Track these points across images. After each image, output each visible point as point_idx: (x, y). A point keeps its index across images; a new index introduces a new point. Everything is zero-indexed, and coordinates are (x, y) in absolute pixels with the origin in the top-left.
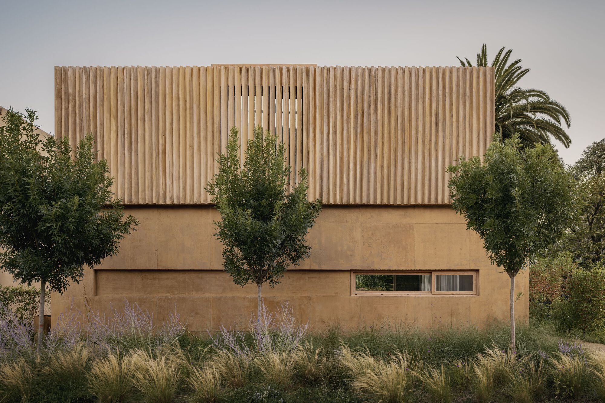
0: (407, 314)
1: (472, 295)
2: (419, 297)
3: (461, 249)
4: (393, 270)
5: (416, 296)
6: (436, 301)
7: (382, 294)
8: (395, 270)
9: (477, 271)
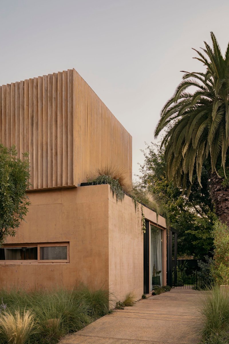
0: (19, 279)
1: (67, 263)
2: (29, 265)
3: (56, 225)
4: (9, 244)
5: (27, 264)
6: (38, 268)
7: (5, 262)
8: (11, 244)
9: (68, 242)
